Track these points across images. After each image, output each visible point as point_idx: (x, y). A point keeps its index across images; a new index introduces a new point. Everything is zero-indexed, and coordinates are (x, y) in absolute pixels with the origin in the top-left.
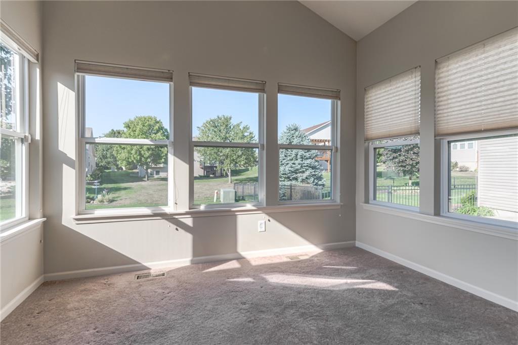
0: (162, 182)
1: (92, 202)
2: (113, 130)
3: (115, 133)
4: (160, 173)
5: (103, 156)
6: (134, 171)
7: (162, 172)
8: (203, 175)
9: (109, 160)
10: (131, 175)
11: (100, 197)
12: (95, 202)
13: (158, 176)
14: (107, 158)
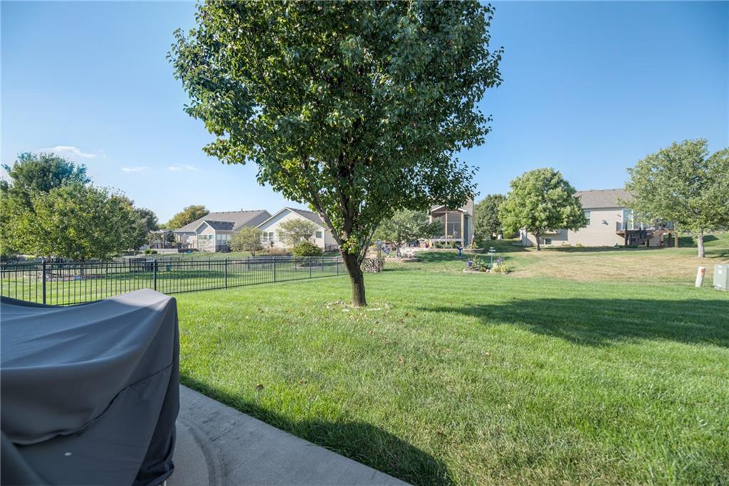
0: (558, 252)
1: (487, 270)
2: (489, 196)
3: (491, 199)
4: (552, 242)
5: (479, 224)
6: (515, 239)
7: (554, 240)
8: (624, 244)
9: (485, 228)
10: (514, 244)
11: (495, 265)
12: (490, 271)
13: (549, 245)
14: (483, 226)
